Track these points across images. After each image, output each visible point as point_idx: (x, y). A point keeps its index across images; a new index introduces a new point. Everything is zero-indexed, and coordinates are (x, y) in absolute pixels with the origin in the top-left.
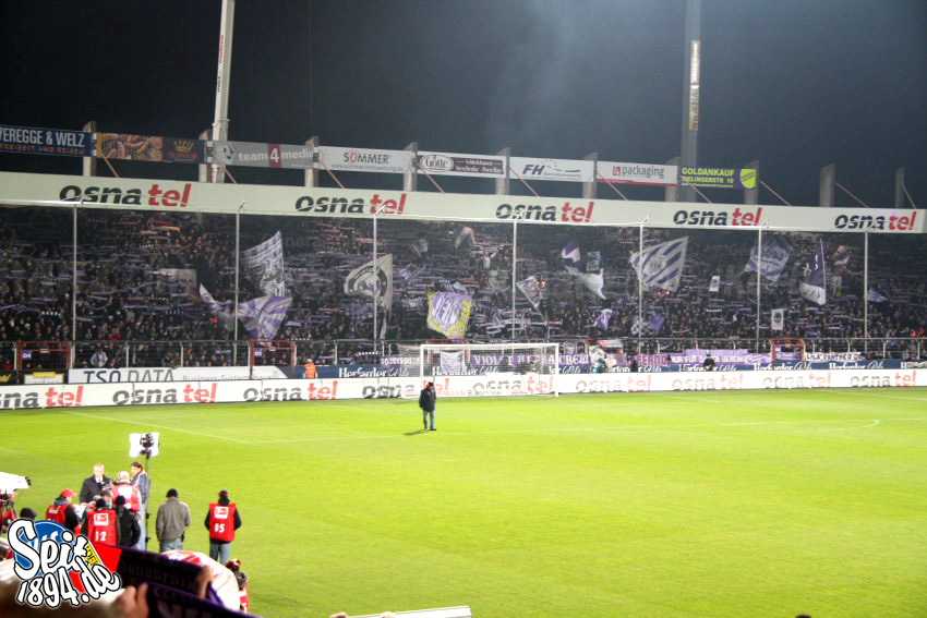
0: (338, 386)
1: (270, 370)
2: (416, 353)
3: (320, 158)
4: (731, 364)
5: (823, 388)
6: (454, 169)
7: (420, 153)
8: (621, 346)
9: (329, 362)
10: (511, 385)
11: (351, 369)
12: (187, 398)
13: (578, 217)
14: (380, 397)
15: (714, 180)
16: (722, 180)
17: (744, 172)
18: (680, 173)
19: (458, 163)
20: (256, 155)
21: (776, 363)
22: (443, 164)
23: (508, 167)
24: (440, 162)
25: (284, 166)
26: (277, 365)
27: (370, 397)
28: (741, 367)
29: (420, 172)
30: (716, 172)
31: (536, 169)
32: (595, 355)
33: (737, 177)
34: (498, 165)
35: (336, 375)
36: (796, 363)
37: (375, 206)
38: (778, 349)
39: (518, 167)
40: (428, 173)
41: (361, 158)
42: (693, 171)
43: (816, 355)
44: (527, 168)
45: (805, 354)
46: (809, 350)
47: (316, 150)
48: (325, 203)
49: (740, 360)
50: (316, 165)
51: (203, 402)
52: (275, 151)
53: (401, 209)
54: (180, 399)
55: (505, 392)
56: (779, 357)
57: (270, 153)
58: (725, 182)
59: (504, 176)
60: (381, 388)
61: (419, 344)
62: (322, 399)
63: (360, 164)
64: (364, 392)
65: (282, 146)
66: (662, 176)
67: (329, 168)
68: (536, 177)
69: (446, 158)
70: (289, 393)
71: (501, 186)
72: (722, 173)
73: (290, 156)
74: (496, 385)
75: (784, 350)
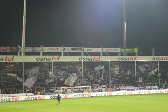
0: (45, 97)
1: (31, 94)
2: (61, 89)
3: (43, 50)
4: (130, 89)
5: (150, 94)
6: (72, 51)
7: (65, 48)
8: (106, 86)
9: (43, 92)
10: (82, 95)
11: (48, 93)
12: (12, 100)
13: (97, 60)
14: (54, 99)
15: (128, 51)
16: (130, 51)
17: (135, 49)
18: (121, 50)
19: (73, 49)
20: (30, 50)
21: (140, 89)
22: (70, 50)
23: (84, 50)
24: (69, 49)
25: (36, 51)
26: (32, 93)
27: (52, 99)
28: (132, 90)
29: (65, 52)
30: (129, 49)
31: (90, 50)
32: (100, 88)
33: (133, 50)
34: (82, 49)
35: (45, 94)
36: (144, 89)
37: (53, 59)
38: (140, 86)
39: (86, 50)
40: (66, 52)
41: (52, 49)
42: (124, 49)
43: (149, 87)
44: (88, 50)
45: (146, 87)
46: (147, 86)
47: (42, 48)
49: (132, 88)
50: (42, 51)
51: (16, 101)
52: (34, 48)
53: (59, 59)
54: (11, 100)
55: (81, 97)
56: (140, 87)
57: (33, 49)
58: (131, 51)
59: (83, 52)
60: (54, 97)
61: (61, 87)
62: (41, 99)
63: (52, 50)
64: (50, 98)
65: (35, 47)
66: (117, 50)
67: (45, 51)
68: (90, 52)
69: (70, 48)
70: (34, 98)
71: (82, 54)
72: (130, 49)
73: (37, 49)
74: (79, 95)
75: (142, 86)
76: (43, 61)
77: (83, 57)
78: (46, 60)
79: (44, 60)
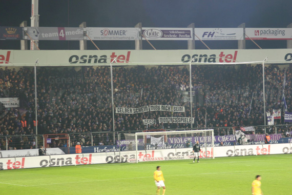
0: (92, 157)
1: (56, 150)
2: (133, 138)
3: (87, 34)
6: (163, 37)
7: (143, 28)
8: (254, 130)
10: (190, 154)
11: (101, 148)
12: (8, 167)
13: (228, 60)
14: (116, 162)
19: (165, 33)
20: (52, 34)
22: (157, 34)
23: (194, 34)
24: (155, 33)
25: (67, 39)
26: (60, 147)
27: (110, 162)
29: (143, 39)
31: (210, 34)
32: (238, 135)
34: (188, 33)
35: (93, 152)
37: (112, 59)
39: (200, 33)
40: (147, 39)
41: (110, 33)
44: (205, 34)
47: (85, 29)
48: (85, 58)
50: (85, 38)
51: (18, 168)
52: (62, 31)
53: (128, 60)
54: (5, 167)
57: (59, 32)
59: (192, 39)
60: (116, 157)
61: (134, 133)
62: (84, 165)
63: (110, 36)
64: (107, 160)
65: (66, 28)
66: (284, 34)
67: (92, 39)
68: (210, 38)
69: (158, 30)
70: (65, 161)
71: (190, 45)
73: (71, 33)
74: (181, 154)
76: (87, 64)
77: (191, 52)
78: (95, 62)
79: (89, 61)
